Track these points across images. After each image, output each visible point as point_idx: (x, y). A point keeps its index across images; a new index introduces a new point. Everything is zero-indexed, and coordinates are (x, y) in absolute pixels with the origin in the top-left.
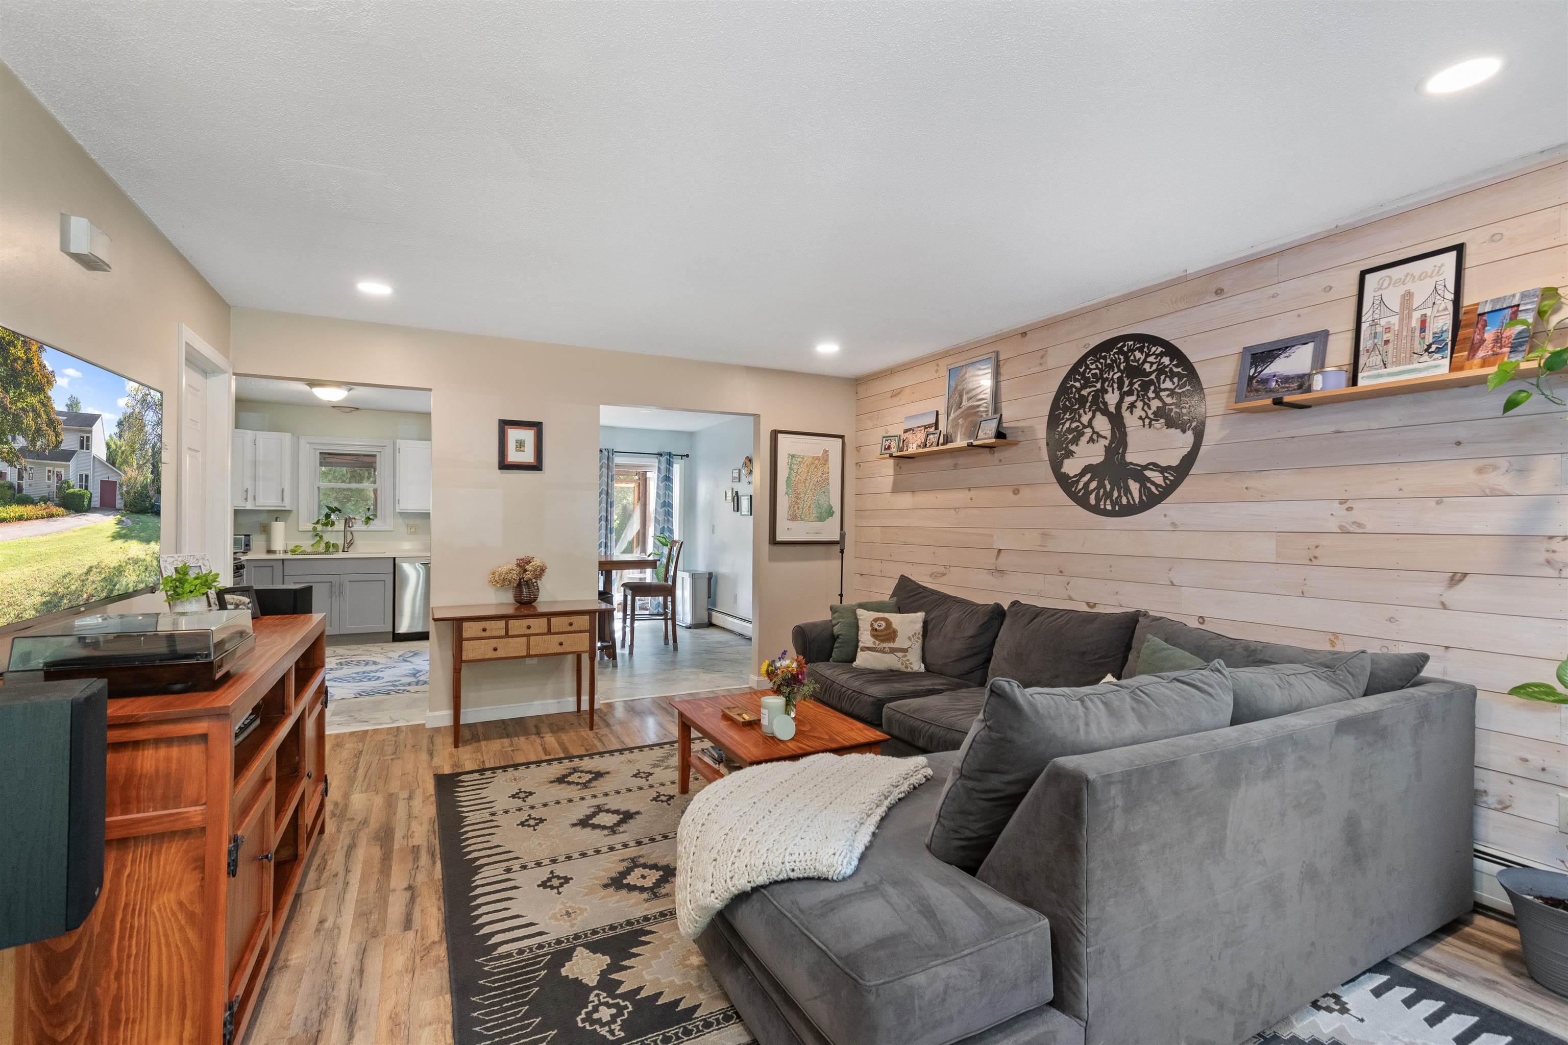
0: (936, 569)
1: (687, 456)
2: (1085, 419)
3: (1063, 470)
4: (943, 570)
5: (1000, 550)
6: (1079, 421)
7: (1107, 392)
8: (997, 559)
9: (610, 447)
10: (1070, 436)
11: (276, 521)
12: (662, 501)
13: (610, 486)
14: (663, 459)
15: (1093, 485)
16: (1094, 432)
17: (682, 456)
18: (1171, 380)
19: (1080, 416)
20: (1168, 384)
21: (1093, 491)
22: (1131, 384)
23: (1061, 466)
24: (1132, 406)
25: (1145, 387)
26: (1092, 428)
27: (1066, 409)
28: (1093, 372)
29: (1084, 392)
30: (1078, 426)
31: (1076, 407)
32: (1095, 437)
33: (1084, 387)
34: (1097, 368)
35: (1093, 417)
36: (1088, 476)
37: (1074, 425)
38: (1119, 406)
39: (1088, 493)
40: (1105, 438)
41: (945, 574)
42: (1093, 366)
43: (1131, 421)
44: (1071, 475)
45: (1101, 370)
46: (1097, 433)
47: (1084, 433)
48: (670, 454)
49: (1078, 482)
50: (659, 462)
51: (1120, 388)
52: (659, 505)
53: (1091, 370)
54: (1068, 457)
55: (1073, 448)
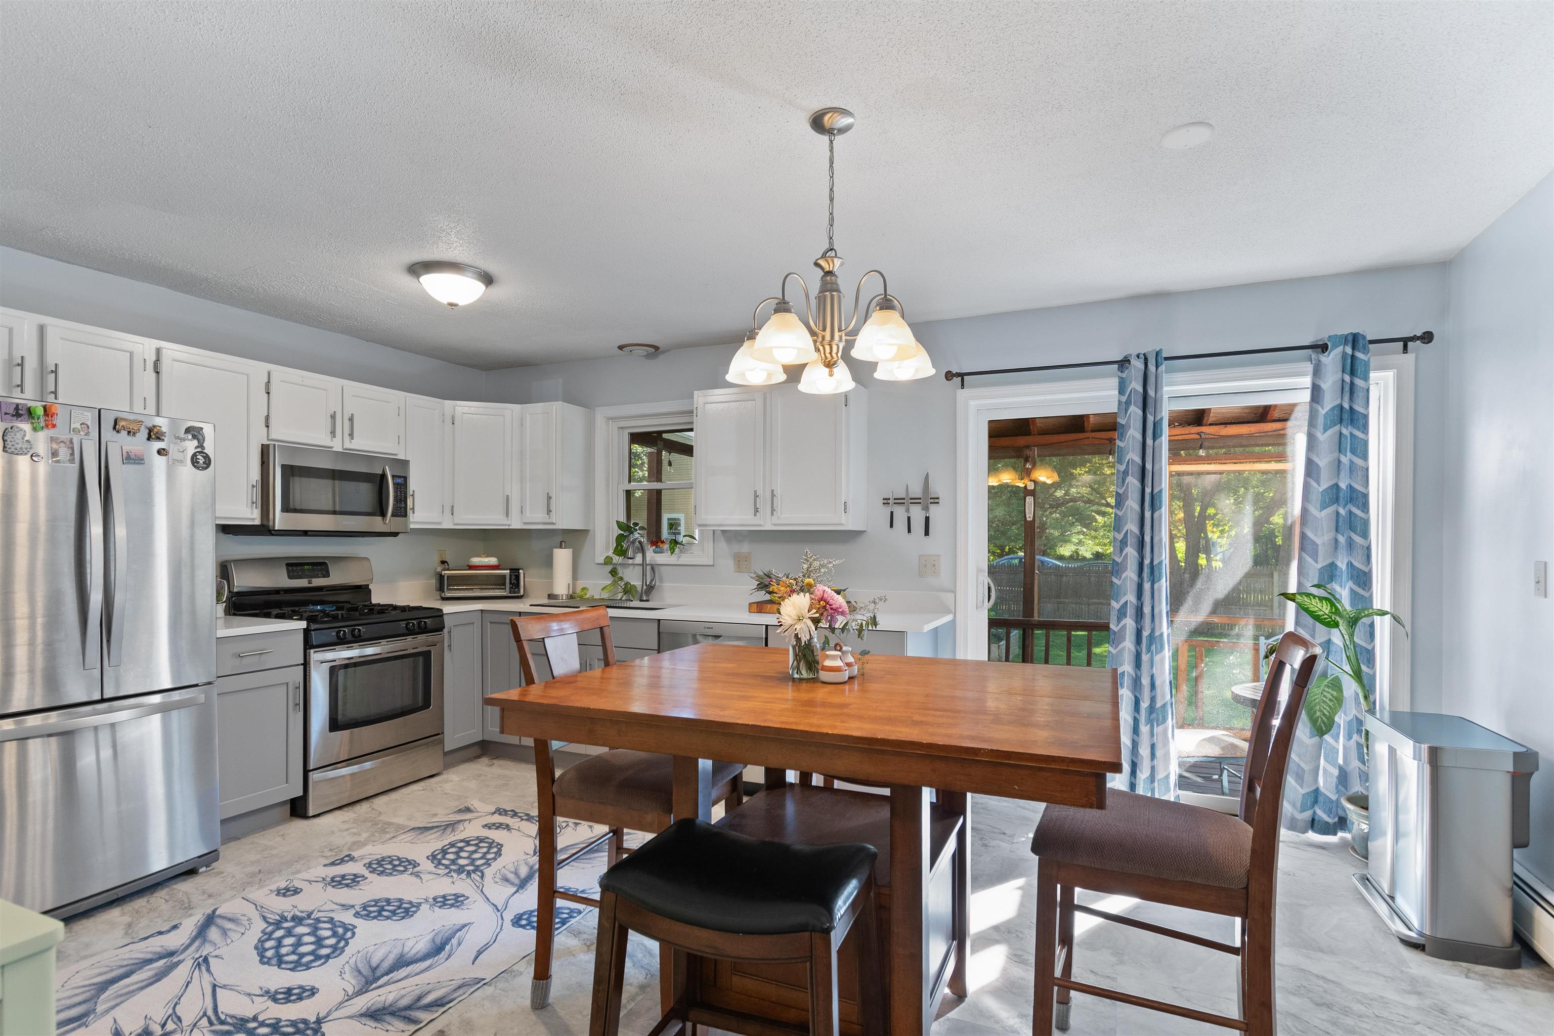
1: (1427, 337)
9: (1149, 347)
11: (561, 547)
12: (1325, 484)
13: (1149, 451)
14: (1331, 360)
17: (1405, 342)
48: (1355, 340)
50: (1317, 372)
52: (1316, 497)
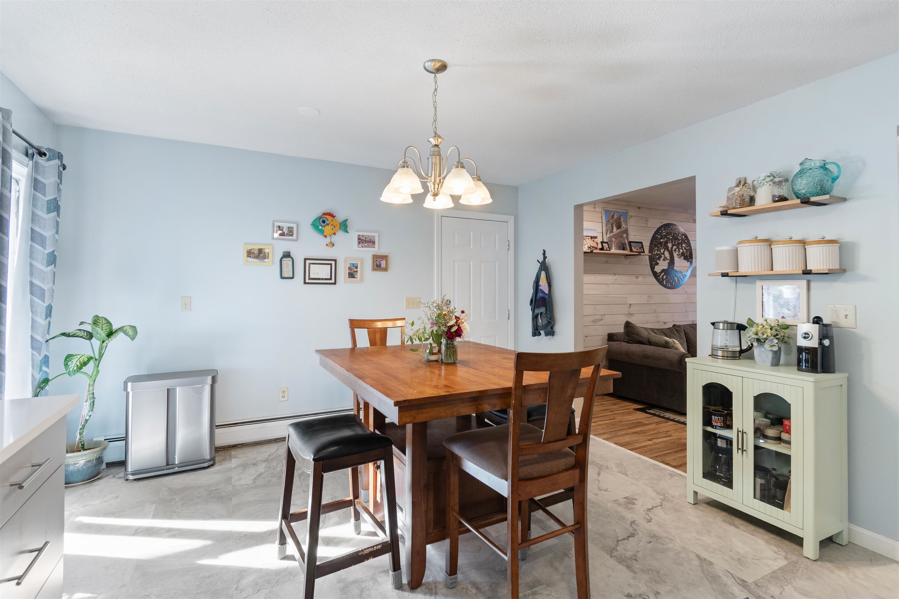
0: (596, 317)
2: (662, 251)
3: (655, 270)
4: (600, 317)
5: (631, 304)
6: (660, 252)
7: (668, 243)
8: (629, 309)
10: (657, 257)
15: (665, 277)
16: (665, 257)
18: (685, 244)
19: (660, 249)
20: (684, 245)
21: (665, 279)
22: (675, 242)
23: (654, 268)
24: (675, 250)
25: (679, 244)
26: (664, 255)
27: (656, 246)
28: (664, 234)
29: (662, 240)
30: (660, 253)
31: (659, 245)
32: (665, 259)
33: (661, 238)
34: (665, 233)
35: (665, 251)
36: (663, 274)
37: (659, 252)
38: (672, 248)
39: (663, 280)
40: (668, 260)
41: (602, 319)
42: (664, 231)
43: (675, 255)
44: (658, 272)
45: (667, 234)
46: (666, 257)
47: (662, 256)
49: (660, 275)
51: (672, 243)
53: (663, 233)
54: (657, 265)
55: (658, 261)
